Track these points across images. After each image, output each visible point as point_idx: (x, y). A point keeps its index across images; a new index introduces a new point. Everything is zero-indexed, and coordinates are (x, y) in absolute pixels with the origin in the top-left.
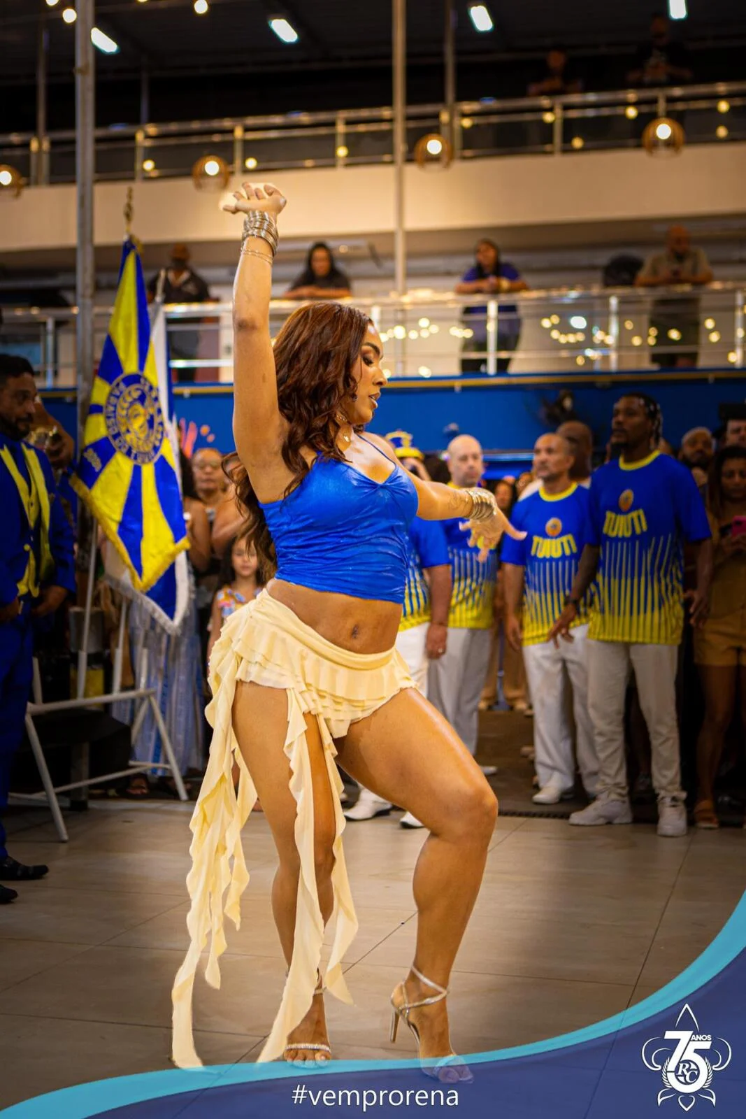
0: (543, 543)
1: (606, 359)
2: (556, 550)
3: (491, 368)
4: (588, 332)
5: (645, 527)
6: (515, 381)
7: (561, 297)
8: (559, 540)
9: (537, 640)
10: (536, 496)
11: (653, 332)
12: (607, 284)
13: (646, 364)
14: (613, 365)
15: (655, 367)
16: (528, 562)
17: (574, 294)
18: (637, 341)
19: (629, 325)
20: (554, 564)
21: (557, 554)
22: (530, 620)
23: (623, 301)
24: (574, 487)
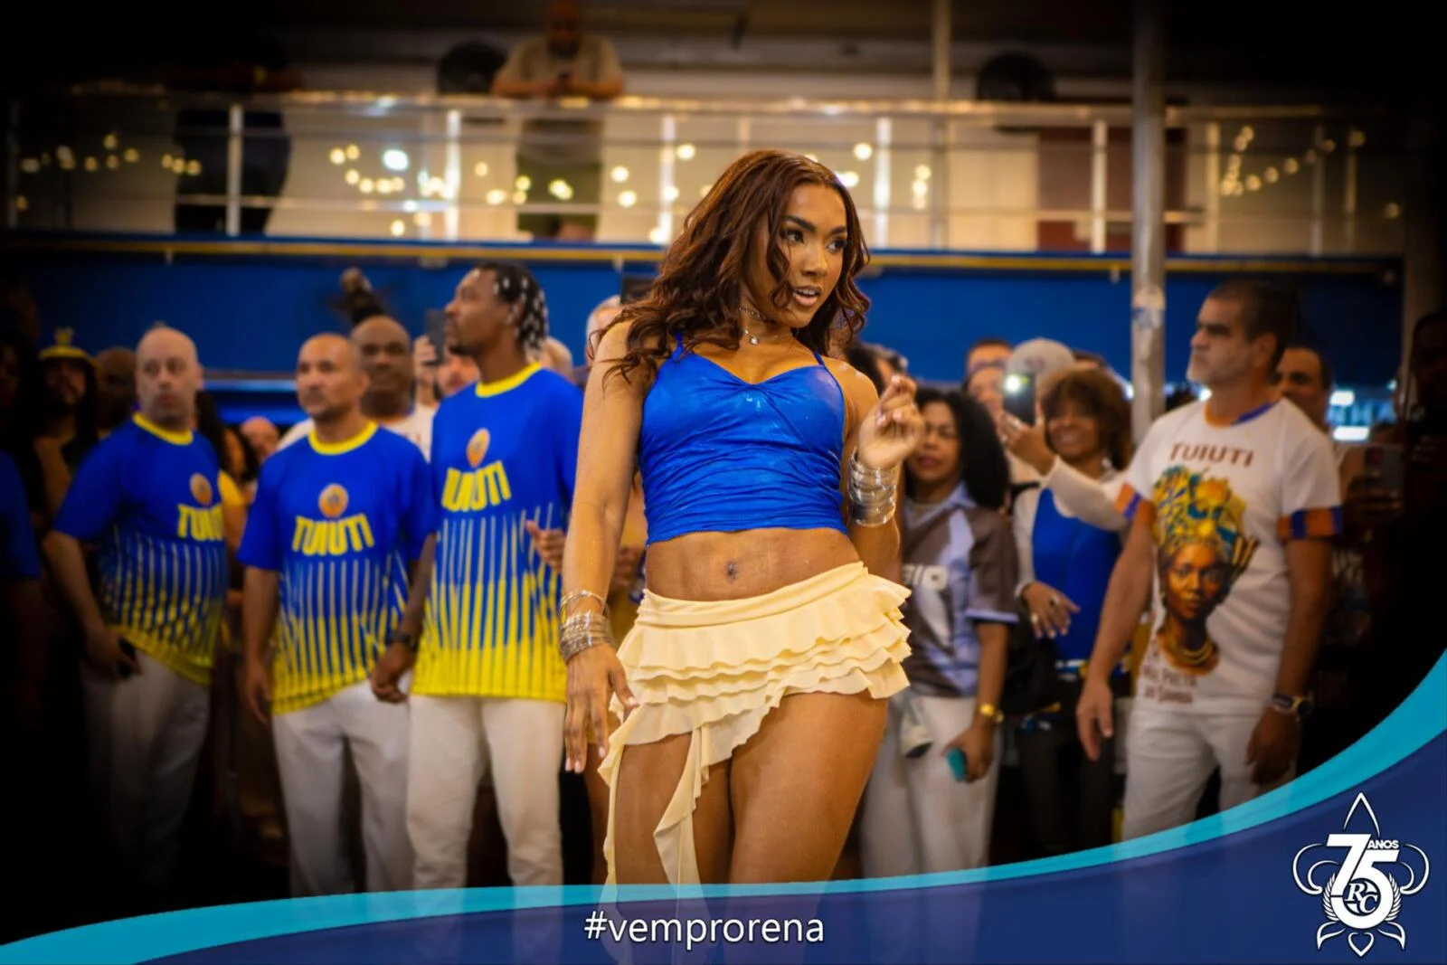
0: (314, 529)
1: (438, 218)
2: (337, 543)
3: (233, 226)
4: (410, 176)
5: (507, 494)
6: (275, 248)
7: (362, 106)
8: (342, 524)
9: (297, 704)
10: (303, 444)
11: (524, 183)
12: (444, 89)
13: (509, 232)
14: (452, 231)
15: (525, 237)
16: (286, 562)
17: (387, 102)
18: (496, 197)
19: (482, 169)
20: (332, 566)
21: (338, 549)
22: (286, 670)
23: (470, 120)
24: (371, 429)
